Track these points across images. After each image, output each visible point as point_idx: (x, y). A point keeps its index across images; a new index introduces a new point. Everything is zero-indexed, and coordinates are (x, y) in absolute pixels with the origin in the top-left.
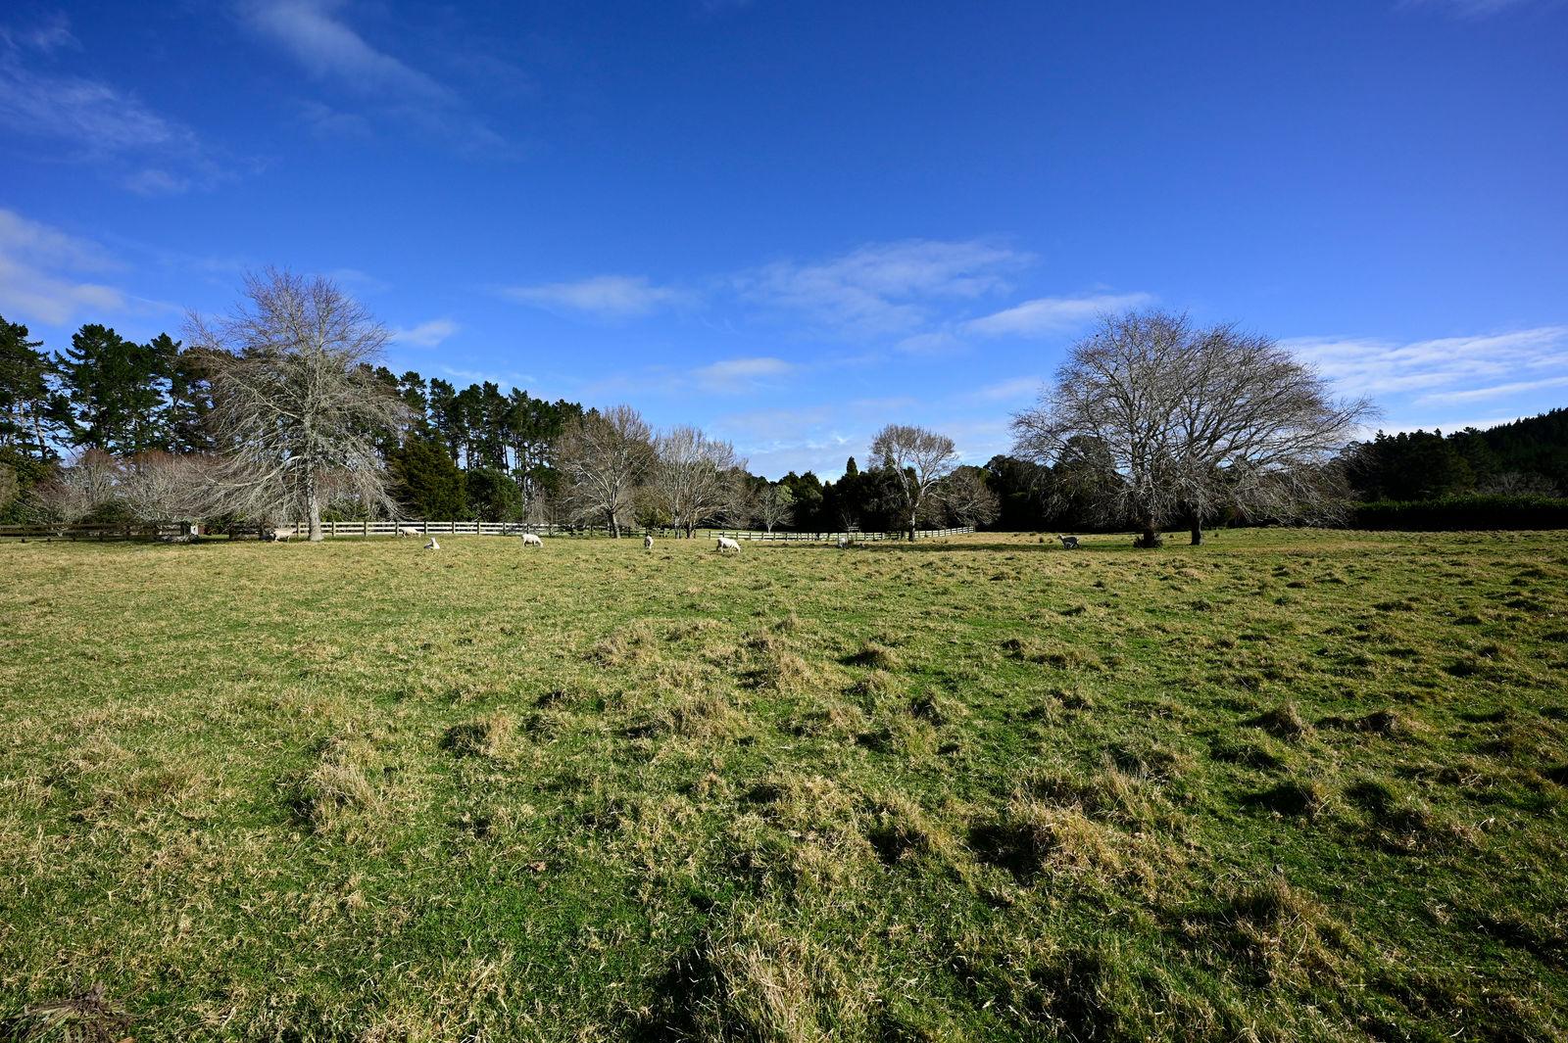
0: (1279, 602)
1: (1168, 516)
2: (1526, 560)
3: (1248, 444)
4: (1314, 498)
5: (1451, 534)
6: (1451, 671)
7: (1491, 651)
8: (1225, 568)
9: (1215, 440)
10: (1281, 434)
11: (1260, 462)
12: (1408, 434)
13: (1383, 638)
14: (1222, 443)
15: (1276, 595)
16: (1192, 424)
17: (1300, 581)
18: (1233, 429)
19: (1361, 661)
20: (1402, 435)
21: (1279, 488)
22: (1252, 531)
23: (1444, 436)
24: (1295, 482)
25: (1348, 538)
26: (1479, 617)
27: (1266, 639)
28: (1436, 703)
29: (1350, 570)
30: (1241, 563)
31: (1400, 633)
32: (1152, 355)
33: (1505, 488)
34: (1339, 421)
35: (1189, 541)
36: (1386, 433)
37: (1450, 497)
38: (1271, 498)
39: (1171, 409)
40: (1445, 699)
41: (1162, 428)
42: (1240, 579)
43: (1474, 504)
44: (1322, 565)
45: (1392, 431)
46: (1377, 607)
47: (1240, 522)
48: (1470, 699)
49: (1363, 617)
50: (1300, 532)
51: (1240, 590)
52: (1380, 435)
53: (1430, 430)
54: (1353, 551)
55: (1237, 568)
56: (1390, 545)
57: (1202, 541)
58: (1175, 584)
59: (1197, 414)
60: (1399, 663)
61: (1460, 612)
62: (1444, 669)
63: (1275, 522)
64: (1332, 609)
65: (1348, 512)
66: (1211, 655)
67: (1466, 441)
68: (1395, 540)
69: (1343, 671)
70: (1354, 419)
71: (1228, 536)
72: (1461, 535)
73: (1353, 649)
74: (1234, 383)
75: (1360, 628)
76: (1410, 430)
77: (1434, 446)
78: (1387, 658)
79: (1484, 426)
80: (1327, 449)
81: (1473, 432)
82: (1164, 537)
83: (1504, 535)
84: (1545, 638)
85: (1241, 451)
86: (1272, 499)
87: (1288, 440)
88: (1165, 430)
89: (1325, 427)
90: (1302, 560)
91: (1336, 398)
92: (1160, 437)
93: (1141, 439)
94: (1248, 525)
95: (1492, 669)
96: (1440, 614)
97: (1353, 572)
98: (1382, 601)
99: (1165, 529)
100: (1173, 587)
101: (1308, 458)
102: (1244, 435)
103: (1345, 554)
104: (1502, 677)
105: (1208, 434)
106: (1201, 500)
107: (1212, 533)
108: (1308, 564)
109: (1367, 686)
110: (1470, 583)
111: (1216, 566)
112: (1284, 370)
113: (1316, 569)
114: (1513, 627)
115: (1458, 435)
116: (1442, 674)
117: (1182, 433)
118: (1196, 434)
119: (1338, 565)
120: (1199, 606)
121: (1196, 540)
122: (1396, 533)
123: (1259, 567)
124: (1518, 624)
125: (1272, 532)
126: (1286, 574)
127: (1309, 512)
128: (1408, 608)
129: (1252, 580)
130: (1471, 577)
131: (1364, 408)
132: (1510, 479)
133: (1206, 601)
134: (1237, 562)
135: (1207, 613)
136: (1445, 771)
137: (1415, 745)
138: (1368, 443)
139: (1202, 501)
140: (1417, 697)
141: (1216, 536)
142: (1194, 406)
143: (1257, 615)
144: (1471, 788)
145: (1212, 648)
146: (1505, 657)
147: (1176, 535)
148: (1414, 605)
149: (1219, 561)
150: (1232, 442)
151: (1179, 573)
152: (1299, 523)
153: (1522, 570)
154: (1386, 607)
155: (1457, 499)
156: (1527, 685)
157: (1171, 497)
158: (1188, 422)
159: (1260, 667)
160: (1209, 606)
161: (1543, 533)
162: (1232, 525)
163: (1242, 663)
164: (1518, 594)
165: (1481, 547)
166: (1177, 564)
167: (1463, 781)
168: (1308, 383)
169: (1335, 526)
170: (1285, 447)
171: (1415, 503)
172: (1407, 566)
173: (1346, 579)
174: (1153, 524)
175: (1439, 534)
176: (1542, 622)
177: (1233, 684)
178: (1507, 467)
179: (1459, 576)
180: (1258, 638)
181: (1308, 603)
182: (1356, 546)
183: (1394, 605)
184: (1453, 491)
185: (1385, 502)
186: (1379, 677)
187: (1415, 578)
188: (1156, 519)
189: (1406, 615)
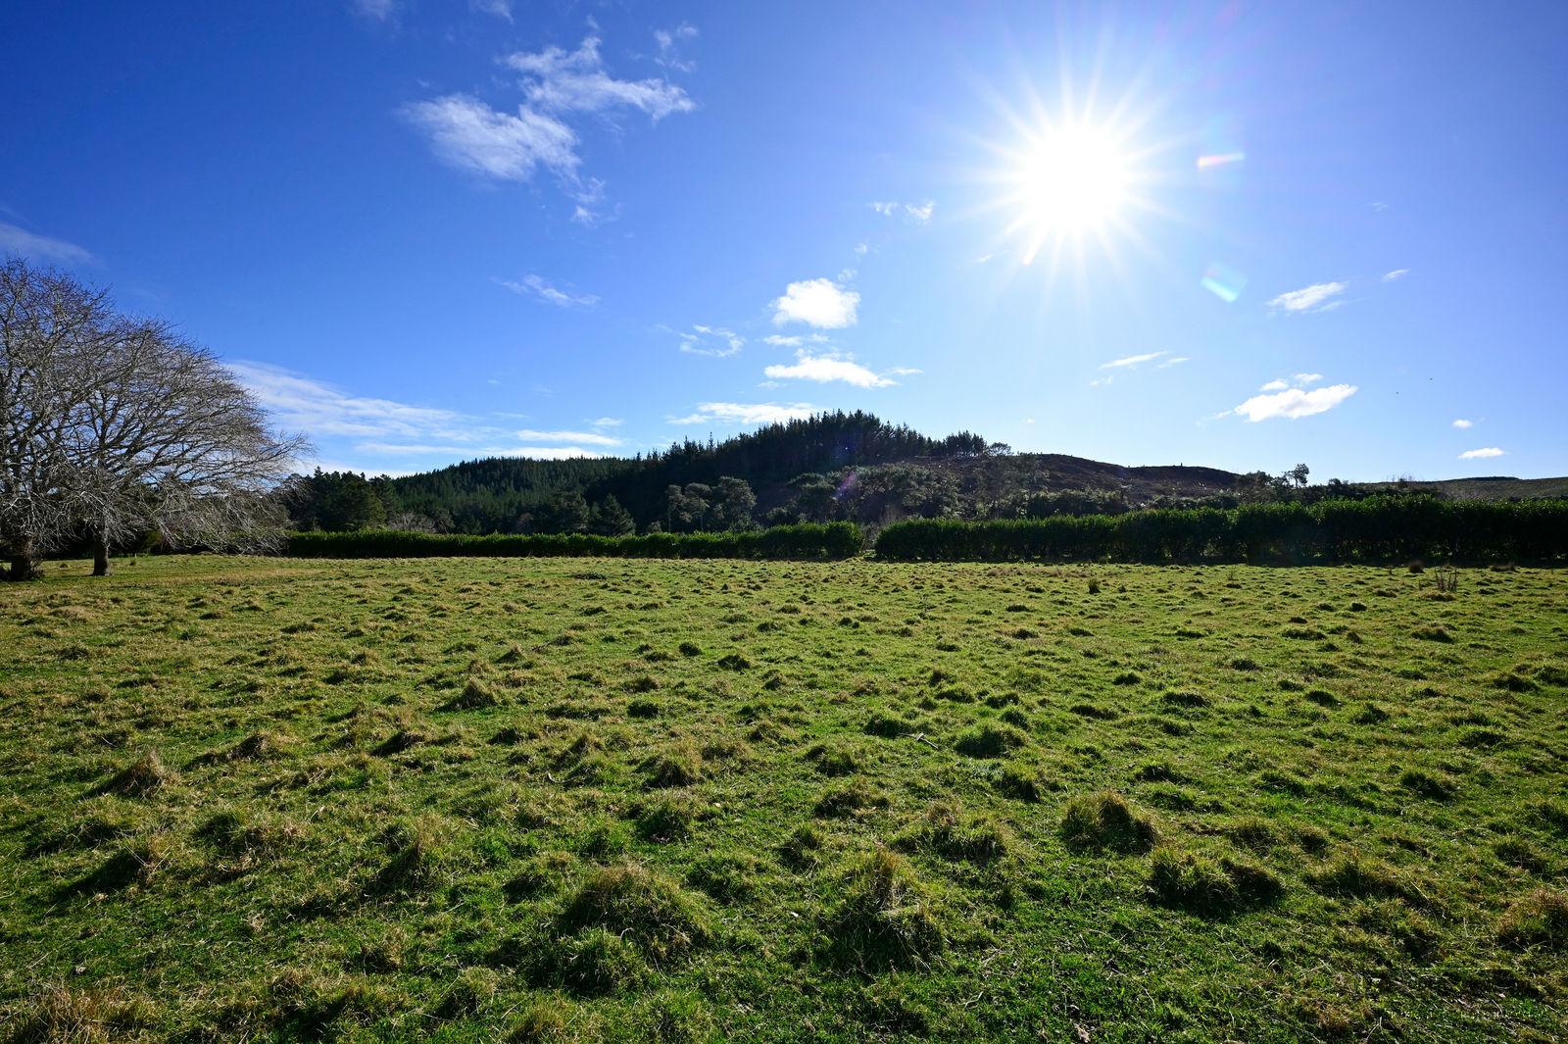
0: (185, 637)
1: (55, 539)
2: (405, 581)
3: (180, 460)
4: (248, 525)
5: (365, 561)
6: (328, 681)
7: (360, 659)
8: (128, 603)
9: (136, 451)
10: (215, 456)
11: (191, 483)
12: (341, 473)
13: (280, 661)
14: (145, 456)
15: (181, 629)
16: (104, 428)
17: (215, 611)
18: (162, 442)
19: (253, 687)
20: (337, 473)
21: (212, 512)
22: (180, 558)
23: (367, 479)
24: (229, 507)
25: (281, 566)
26: (363, 630)
27: (152, 681)
28: (311, 713)
29: (271, 597)
30: (151, 595)
31: (296, 654)
32: (48, 328)
33: (404, 525)
34: (276, 453)
35: (90, 571)
36: (324, 470)
37: (367, 530)
38: (201, 522)
39: (72, 402)
40: (319, 708)
41: (55, 424)
42: (146, 614)
43: (381, 538)
44: (244, 593)
45: (328, 469)
46: (284, 630)
47: (162, 549)
48: (338, 702)
49: (269, 642)
50: (233, 560)
51: (140, 627)
52: (318, 472)
53: (357, 473)
54: (280, 578)
55: (144, 601)
56: (315, 571)
57: (108, 570)
58: (43, 628)
59: (113, 417)
60: (289, 681)
61: (351, 628)
62: (324, 680)
63: (205, 548)
64: (241, 637)
65: (281, 540)
66: (71, 716)
67: (380, 484)
68: (321, 566)
69: (232, 701)
70: (292, 453)
71: (145, 562)
72: (371, 562)
73: (248, 676)
74: (167, 388)
75: (262, 653)
76: (342, 471)
77: (360, 487)
78: (277, 680)
79: (394, 475)
80: (266, 478)
81: (387, 479)
82: (50, 567)
83: (398, 561)
84: (402, 641)
85: (171, 468)
86: (204, 524)
87: (225, 463)
88: (60, 428)
89: (265, 456)
90: (224, 589)
91: (277, 429)
92: (53, 435)
93: (17, 433)
94: (176, 552)
95: (359, 673)
96: (335, 631)
97: (273, 598)
98: (289, 625)
99: (50, 556)
100: (39, 634)
101: (245, 484)
102: (175, 450)
103: (271, 581)
104: (364, 678)
105: (126, 442)
106: (109, 520)
107: (128, 561)
108: (229, 592)
109: (252, 712)
110: (365, 602)
111: (115, 601)
112: (229, 391)
113: (238, 597)
114: (383, 636)
115: (377, 479)
116: (321, 685)
117: (90, 435)
118: (108, 441)
119: (260, 592)
120: (73, 654)
121: (100, 569)
122: (323, 560)
123: (173, 599)
124: (387, 633)
125: (203, 559)
126: (203, 605)
127: (244, 540)
128: (311, 629)
129: (158, 612)
130: (367, 596)
131: (300, 443)
132: (407, 518)
133: (82, 646)
134: (145, 594)
135: (81, 662)
136: (297, 776)
137: (279, 759)
138: (308, 478)
139: (111, 524)
140: (296, 711)
141: (133, 564)
142: (109, 405)
143: (151, 655)
144: (316, 785)
145: (74, 706)
146: (371, 661)
147: (70, 563)
148: (317, 625)
149: (121, 595)
150: (157, 456)
151: (54, 614)
152: (231, 550)
153: (401, 588)
154: (293, 630)
155: (371, 532)
156: (380, 681)
157: (63, 516)
158: (99, 422)
159: (135, 716)
160: (85, 653)
161: (422, 560)
162: (156, 551)
163: (110, 718)
164: (393, 608)
165: (382, 571)
166: (56, 602)
167: (310, 780)
168: (248, 409)
169: (269, 553)
170: (221, 470)
171: (341, 533)
172: (322, 590)
173: (264, 606)
174: (30, 548)
175: (356, 561)
176: (403, 628)
177: (90, 746)
178: (407, 508)
179: (358, 596)
180: (142, 682)
181: (217, 634)
182: (286, 573)
183: (300, 626)
184: (370, 525)
185: (318, 532)
186: (266, 700)
187: (324, 601)
188: (35, 543)
189: (308, 635)
